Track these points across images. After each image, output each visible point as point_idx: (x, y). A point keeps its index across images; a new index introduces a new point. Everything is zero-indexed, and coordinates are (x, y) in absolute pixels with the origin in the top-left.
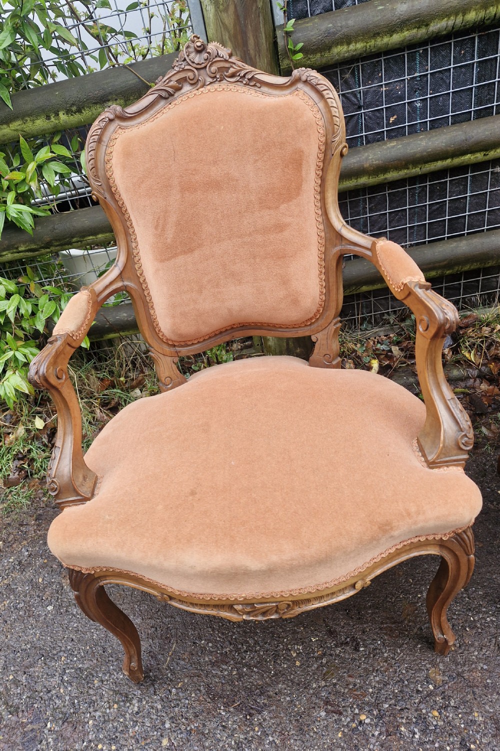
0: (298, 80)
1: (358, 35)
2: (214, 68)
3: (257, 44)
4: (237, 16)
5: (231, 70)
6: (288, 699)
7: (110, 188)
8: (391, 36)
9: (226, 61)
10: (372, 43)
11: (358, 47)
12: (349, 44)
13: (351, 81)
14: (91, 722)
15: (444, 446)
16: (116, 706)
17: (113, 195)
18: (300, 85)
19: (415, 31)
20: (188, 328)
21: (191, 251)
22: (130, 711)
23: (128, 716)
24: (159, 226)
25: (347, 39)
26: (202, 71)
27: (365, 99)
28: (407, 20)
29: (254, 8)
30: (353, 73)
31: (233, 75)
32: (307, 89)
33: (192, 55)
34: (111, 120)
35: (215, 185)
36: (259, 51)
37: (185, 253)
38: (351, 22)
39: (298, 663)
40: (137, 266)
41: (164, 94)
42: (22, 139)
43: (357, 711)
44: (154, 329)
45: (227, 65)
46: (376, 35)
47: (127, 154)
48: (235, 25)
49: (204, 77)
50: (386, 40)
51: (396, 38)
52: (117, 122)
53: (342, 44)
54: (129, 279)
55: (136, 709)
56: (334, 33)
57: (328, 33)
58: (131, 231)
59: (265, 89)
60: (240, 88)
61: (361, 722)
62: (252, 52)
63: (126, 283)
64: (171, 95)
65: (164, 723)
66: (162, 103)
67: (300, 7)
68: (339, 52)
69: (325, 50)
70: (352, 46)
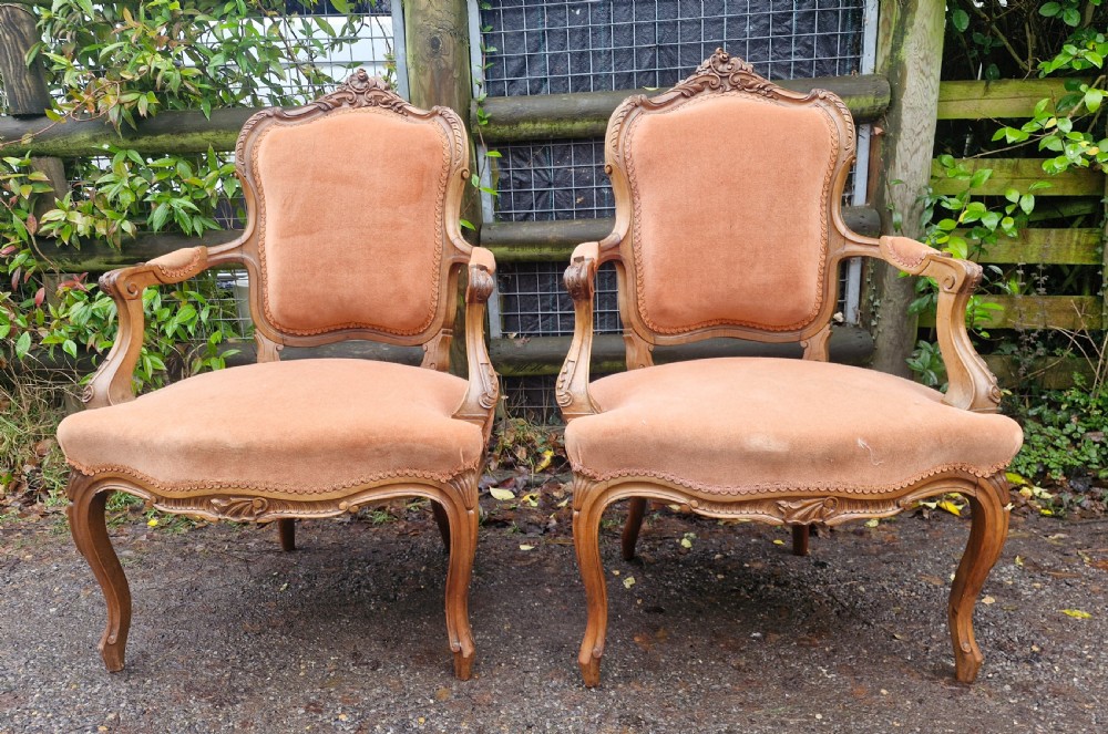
0: (436, 113)
1: (544, 118)
2: (370, 95)
4: (433, 81)
5: (385, 99)
6: (272, 698)
7: (252, 169)
8: (573, 123)
9: (381, 91)
10: (556, 126)
11: (543, 127)
12: (535, 123)
13: (543, 158)
14: (37, 695)
15: (466, 401)
16: (74, 686)
17: (253, 175)
18: (437, 118)
19: (595, 123)
20: (297, 310)
21: (311, 232)
22: (89, 691)
23: (82, 695)
24: (286, 206)
25: (534, 119)
26: (360, 96)
27: (555, 177)
28: (588, 112)
29: (449, 77)
30: (544, 151)
31: (385, 103)
32: (441, 120)
33: (354, 83)
34: (268, 116)
35: (345, 180)
37: (305, 233)
38: (537, 105)
39: (302, 674)
40: (260, 243)
41: (323, 106)
42: (211, 147)
43: (339, 712)
44: (263, 307)
45: (382, 94)
46: (560, 119)
47: (273, 142)
48: (430, 87)
49: (362, 99)
50: (569, 126)
51: (579, 126)
52: (275, 119)
53: (528, 121)
54: (249, 253)
55: (96, 691)
57: (516, 111)
58: (263, 210)
59: (410, 117)
60: (390, 113)
61: (337, 720)
63: (244, 256)
64: (330, 109)
65: (119, 703)
66: (321, 113)
67: (498, 87)
68: (527, 128)
69: (513, 124)
70: (538, 126)
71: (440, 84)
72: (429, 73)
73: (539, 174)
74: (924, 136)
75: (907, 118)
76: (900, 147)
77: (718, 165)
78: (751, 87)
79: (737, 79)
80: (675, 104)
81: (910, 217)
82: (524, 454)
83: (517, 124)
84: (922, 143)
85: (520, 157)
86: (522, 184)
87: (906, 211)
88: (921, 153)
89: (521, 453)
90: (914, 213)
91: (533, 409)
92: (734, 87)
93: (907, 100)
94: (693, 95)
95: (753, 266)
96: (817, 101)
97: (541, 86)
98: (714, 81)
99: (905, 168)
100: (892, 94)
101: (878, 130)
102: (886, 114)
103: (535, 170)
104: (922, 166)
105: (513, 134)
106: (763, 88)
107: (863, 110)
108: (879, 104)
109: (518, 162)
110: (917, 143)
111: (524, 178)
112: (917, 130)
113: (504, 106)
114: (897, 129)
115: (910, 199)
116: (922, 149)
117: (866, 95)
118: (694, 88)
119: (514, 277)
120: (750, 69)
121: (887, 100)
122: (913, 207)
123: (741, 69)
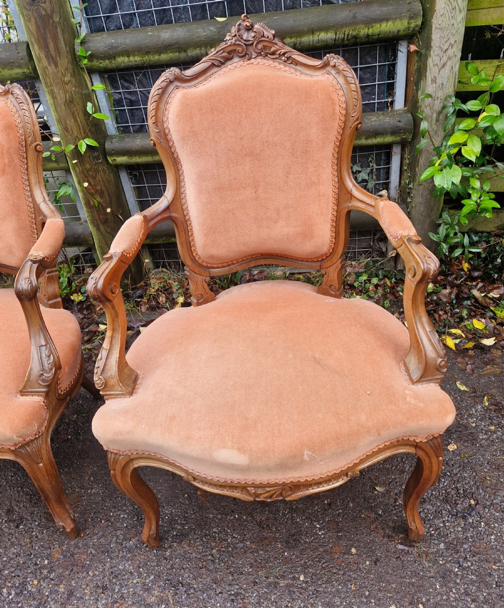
0: (8, 92)
1: (134, 51)
3: (57, 48)
4: (38, 27)
8: (160, 55)
10: (146, 58)
11: (136, 59)
15: (28, 379)
19: (177, 54)
25: (127, 53)
28: (169, 46)
29: (51, 22)
32: (13, 99)
36: (59, 53)
38: (128, 41)
46: (148, 53)
48: (37, 32)
50: (157, 57)
51: (164, 57)
53: (123, 56)
56: (116, 48)
57: (112, 47)
62: (53, 53)
67: (98, 23)
68: (122, 61)
69: (111, 58)
70: (131, 58)
71: (44, 29)
72: (33, 20)
73: (143, 94)
74: (450, 52)
75: (436, 37)
76: (430, 62)
77: (242, 139)
78: (273, 53)
79: (260, 46)
80: (208, 74)
81: (437, 120)
82: (164, 299)
83: (115, 58)
84: (449, 58)
85: (126, 81)
86: (131, 103)
87: (435, 116)
88: (447, 68)
89: (162, 299)
90: (441, 117)
91: (173, 262)
92: (259, 54)
93: (437, 21)
94: (223, 64)
95: (276, 222)
96: (329, 69)
97: (132, 20)
98: (240, 49)
99: (434, 81)
100: (424, 16)
101: (413, 48)
102: (419, 32)
103: (140, 91)
104: (448, 78)
105: (114, 66)
106: (284, 54)
107: (399, 31)
108: (413, 25)
109: (126, 84)
110: (445, 59)
111: (133, 98)
112: (445, 48)
113: (103, 41)
114: (428, 47)
115: (438, 105)
116: (448, 64)
117: (401, 18)
118: (223, 57)
119: (140, 174)
120: (271, 36)
121: (419, 22)
122: (440, 113)
123: (263, 36)
